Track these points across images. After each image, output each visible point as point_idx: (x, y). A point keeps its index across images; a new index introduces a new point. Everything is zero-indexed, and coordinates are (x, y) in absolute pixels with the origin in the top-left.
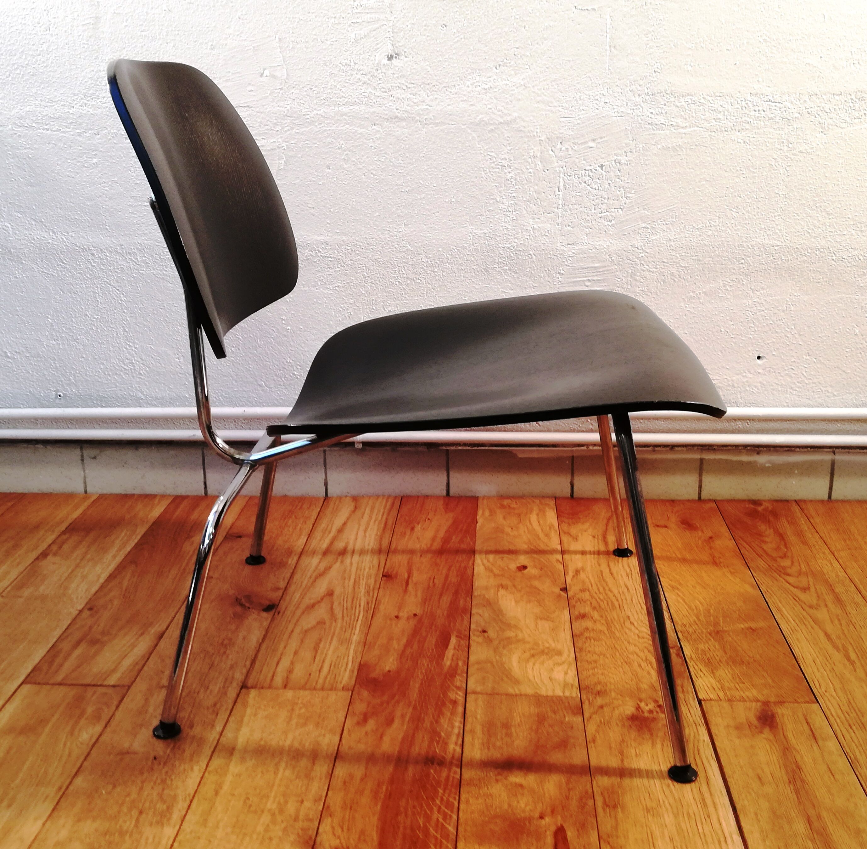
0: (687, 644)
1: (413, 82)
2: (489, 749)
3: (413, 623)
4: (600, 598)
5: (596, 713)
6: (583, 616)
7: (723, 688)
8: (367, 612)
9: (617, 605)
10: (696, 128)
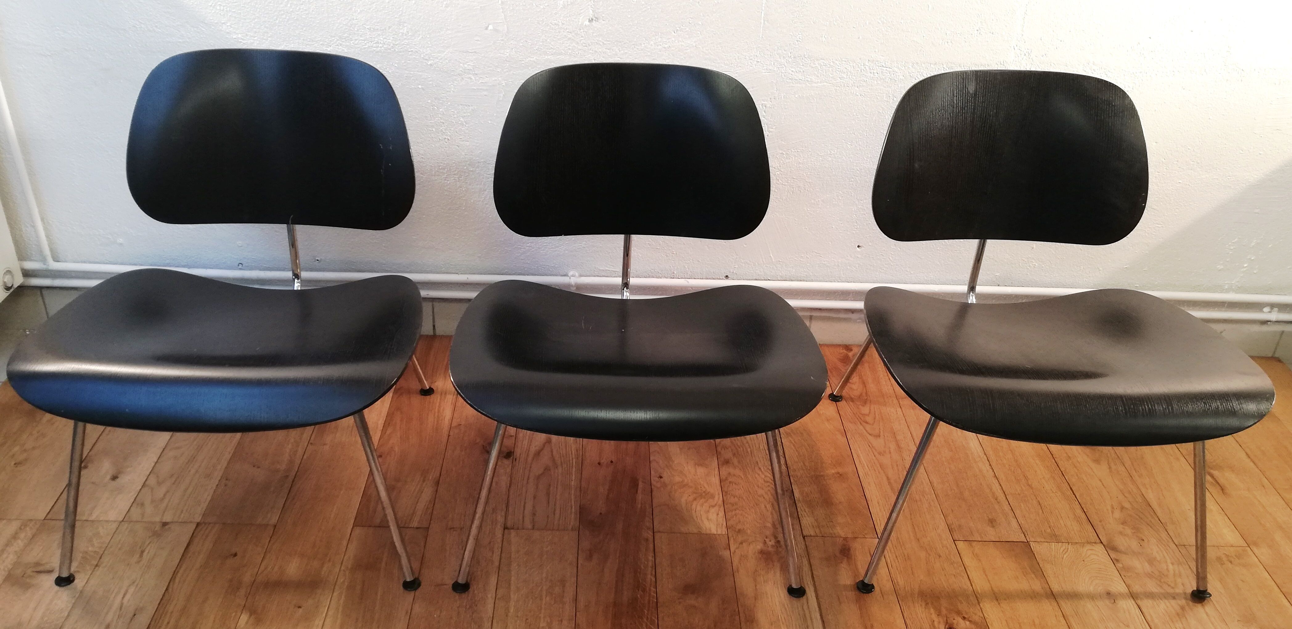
0: (796, 487)
1: (608, 40)
2: (673, 578)
3: (611, 469)
4: (737, 445)
5: (738, 547)
6: (726, 463)
7: (819, 526)
9: (749, 450)
10: (825, 84)
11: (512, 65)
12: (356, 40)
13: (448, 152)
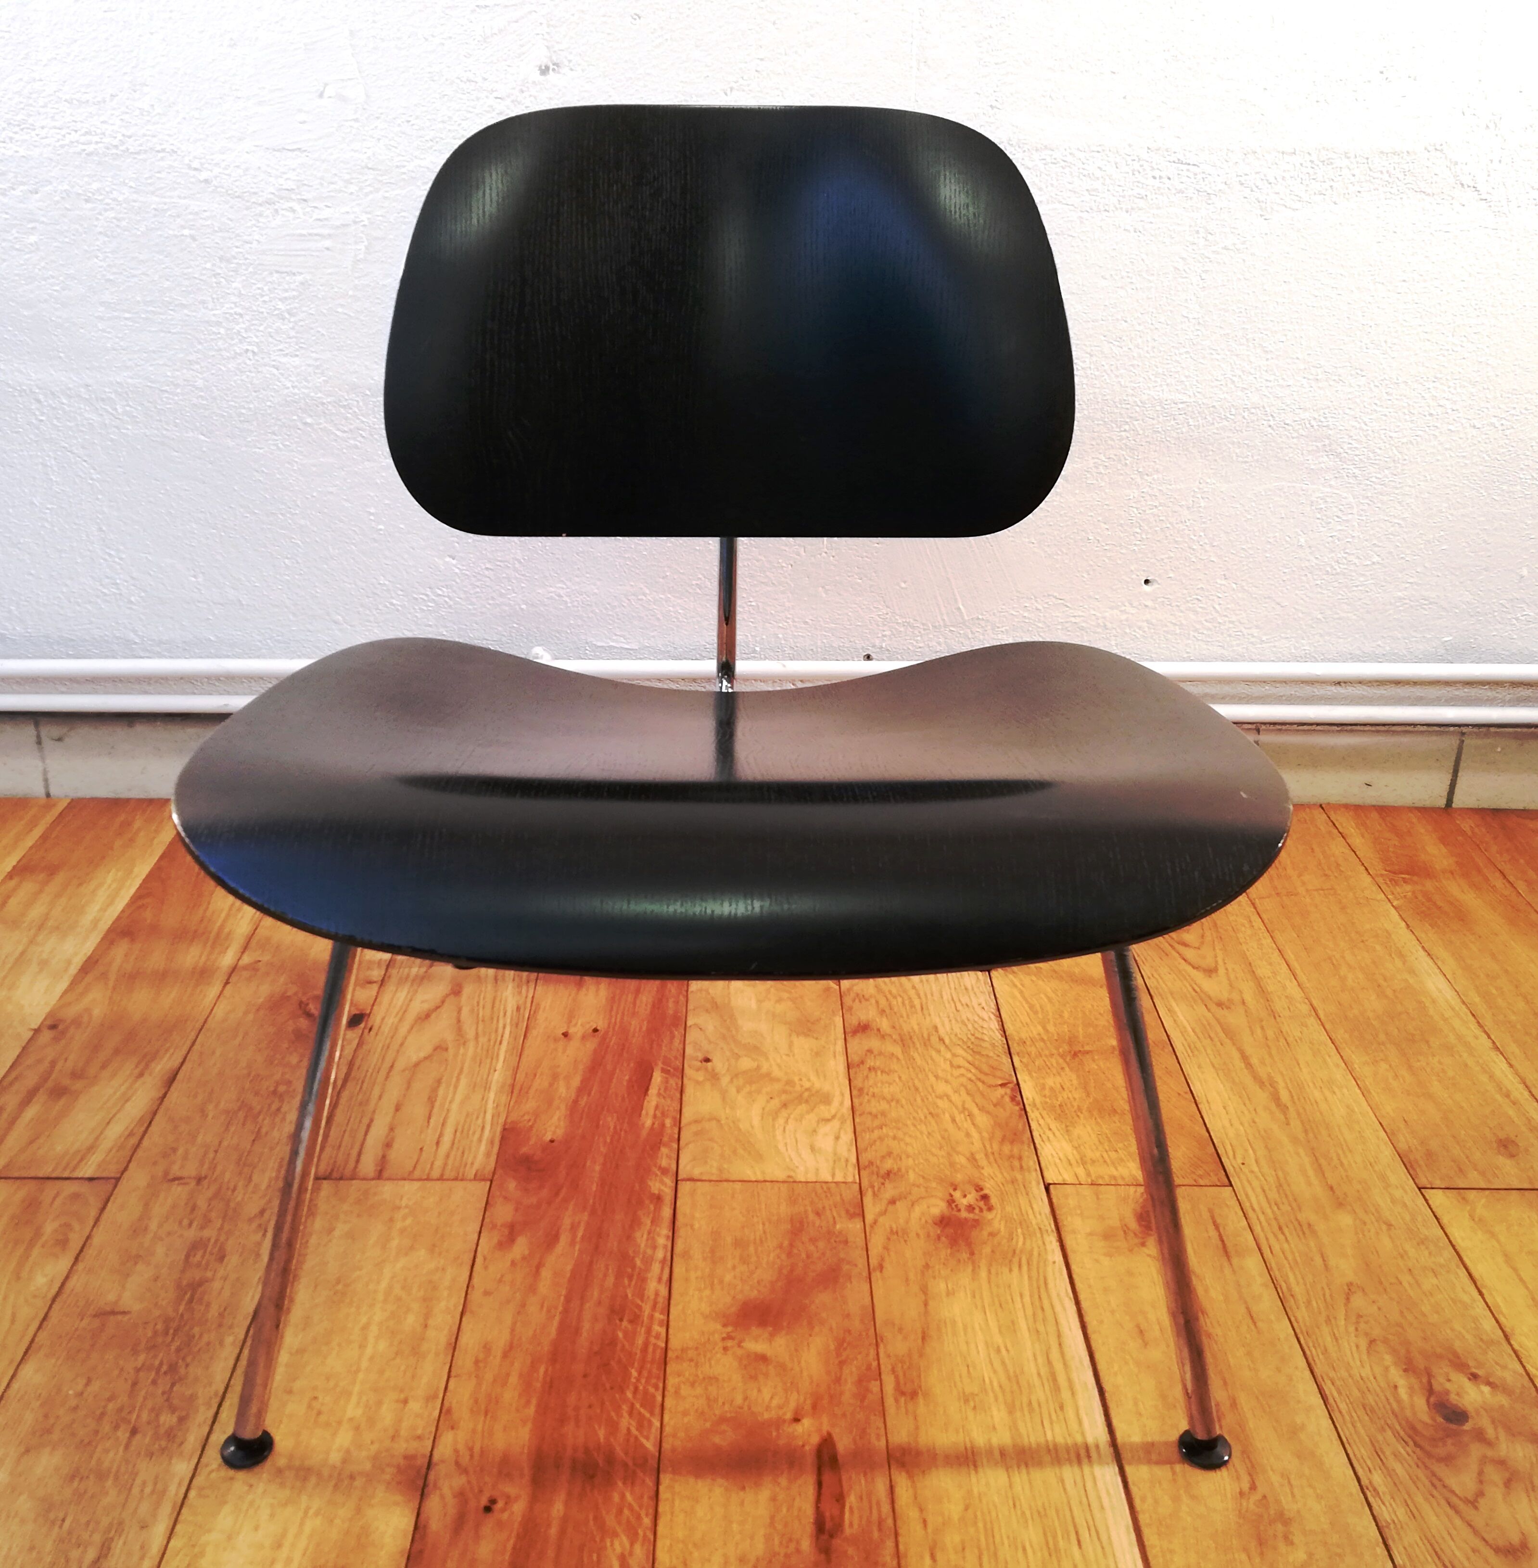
0: (1027, 1078)
2: (712, 1289)
3: (591, 1045)
4: (890, 992)
5: (884, 1213)
6: (863, 1028)
7: (1083, 1162)
8: (517, 1025)
9: (917, 1002)
11: (380, 178)
12: (43, 128)
13: (255, 381)
